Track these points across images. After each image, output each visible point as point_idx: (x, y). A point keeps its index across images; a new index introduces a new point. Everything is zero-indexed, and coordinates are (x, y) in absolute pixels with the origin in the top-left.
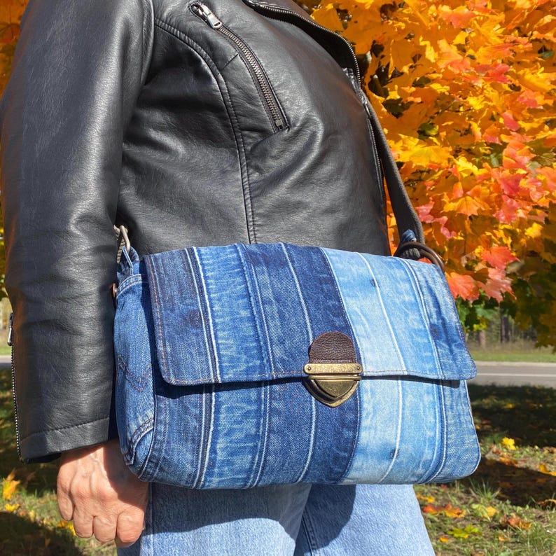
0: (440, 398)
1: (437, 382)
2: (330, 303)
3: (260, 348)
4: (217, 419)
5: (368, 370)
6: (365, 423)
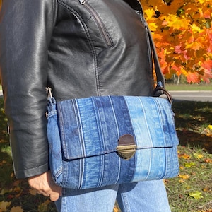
1: (165, 147)
2: (127, 121)
4: (85, 168)
5: (139, 146)
6: (138, 165)
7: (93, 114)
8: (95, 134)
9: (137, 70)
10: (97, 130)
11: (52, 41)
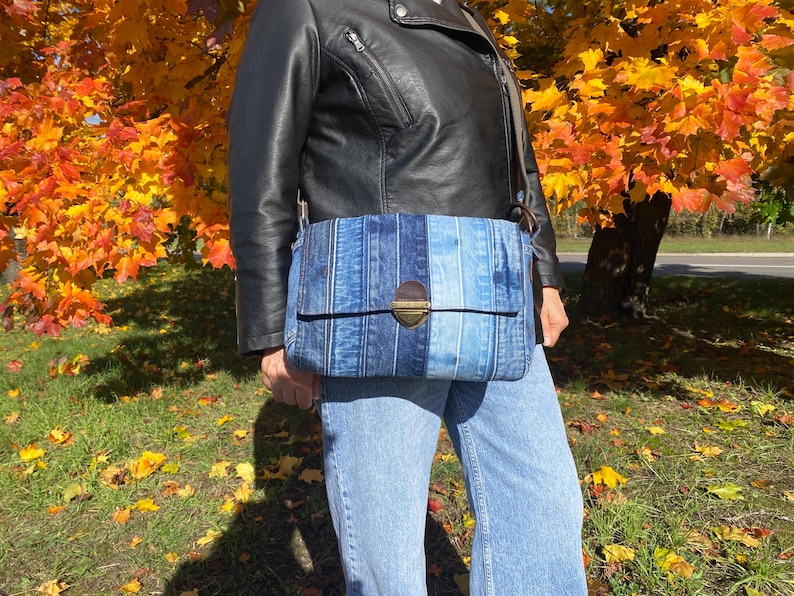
0: (495, 325)
1: (494, 314)
2: (420, 258)
3: (361, 291)
4: (334, 336)
5: (435, 305)
6: (433, 340)
7: (359, 243)
8: (356, 278)
9: (466, 166)
10: (361, 272)
11: (313, 121)
